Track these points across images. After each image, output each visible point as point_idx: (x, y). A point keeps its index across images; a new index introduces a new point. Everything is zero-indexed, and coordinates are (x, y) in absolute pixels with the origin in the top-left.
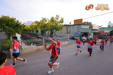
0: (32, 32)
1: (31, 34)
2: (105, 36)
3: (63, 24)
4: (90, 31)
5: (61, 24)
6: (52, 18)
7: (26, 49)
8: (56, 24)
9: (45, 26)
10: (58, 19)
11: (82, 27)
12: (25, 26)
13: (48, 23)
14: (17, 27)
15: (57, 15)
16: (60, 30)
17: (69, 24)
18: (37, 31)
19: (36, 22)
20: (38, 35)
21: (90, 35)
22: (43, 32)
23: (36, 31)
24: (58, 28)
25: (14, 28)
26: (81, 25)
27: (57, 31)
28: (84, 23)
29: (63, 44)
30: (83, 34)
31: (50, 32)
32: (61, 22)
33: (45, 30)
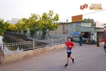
0: (18, 33)
1: (17, 35)
3: (58, 22)
4: (93, 30)
5: (56, 22)
6: (44, 15)
7: (9, 56)
8: (50, 22)
9: (35, 25)
10: (51, 15)
11: (83, 25)
12: (8, 24)
13: (39, 21)
15: (50, 11)
16: (55, 30)
17: (66, 22)
18: (25, 32)
19: (24, 20)
20: (26, 37)
21: (93, 35)
22: (33, 33)
23: (24, 31)
24: (52, 27)
26: (80, 22)
27: (51, 31)
28: (84, 20)
29: (59, 48)
30: (84, 34)
31: (42, 33)
32: (55, 19)
33: (36, 29)
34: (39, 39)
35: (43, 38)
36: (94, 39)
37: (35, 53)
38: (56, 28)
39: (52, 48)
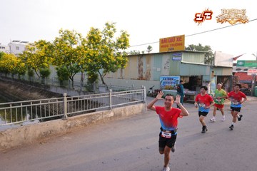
0: (26, 77)
1: (24, 81)
2: (250, 86)
3: (126, 51)
4: (208, 71)
5: (121, 51)
6: (92, 33)
8: (106, 52)
9: (70, 57)
10: (110, 34)
11: (185, 59)
13: (79, 49)
16: (119, 70)
18: (45, 74)
19: (42, 45)
20: (48, 87)
21: (208, 82)
22: (64, 77)
23: (41, 73)
24: (113, 64)
26: (180, 52)
27: (110, 74)
28: (188, 48)
29: (127, 113)
30: (188, 80)
31: (86, 77)
32: (120, 45)
33: (72, 69)
34: (79, 92)
35: (90, 90)
36: (209, 93)
37: (70, 127)
38: (123, 65)
39: (112, 114)
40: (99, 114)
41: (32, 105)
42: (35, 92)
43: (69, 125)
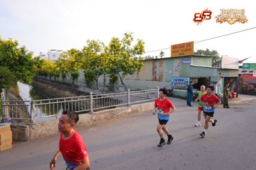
0: (60, 79)
1: (58, 82)
3: (142, 56)
4: (215, 73)
6: (113, 42)
7: (42, 124)
8: (125, 57)
9: (95, 62)
10: (128, 43)
11: (193, 62)
12: (41, 62)
13: (102, 55)
14: (22, 64)
15: (126, 34)
16: (136, 72)
17: (159, 57)
18: (75, 76)
19: (73, 53)
20: (78, 86)
21: (216, 83)
22: (90, 78)
23: (72, 75)
24: (131, 67)
25: (11, 67)
26: (189, 57)
27: (128, 76)
28: (197, 53)
29: (143, 110)
30: (197, 81)
31: (108, 78)
32: (136, 52)
33: (97, 72)
34: (102, 91)
35: (111, 89)
36: (217, 92)
37: (95, 120)
38: (139, 69)
39: (130, 110)
40: (119, 109)
41: (65, 101)
42: (67, 90)
43: (94, 118)
